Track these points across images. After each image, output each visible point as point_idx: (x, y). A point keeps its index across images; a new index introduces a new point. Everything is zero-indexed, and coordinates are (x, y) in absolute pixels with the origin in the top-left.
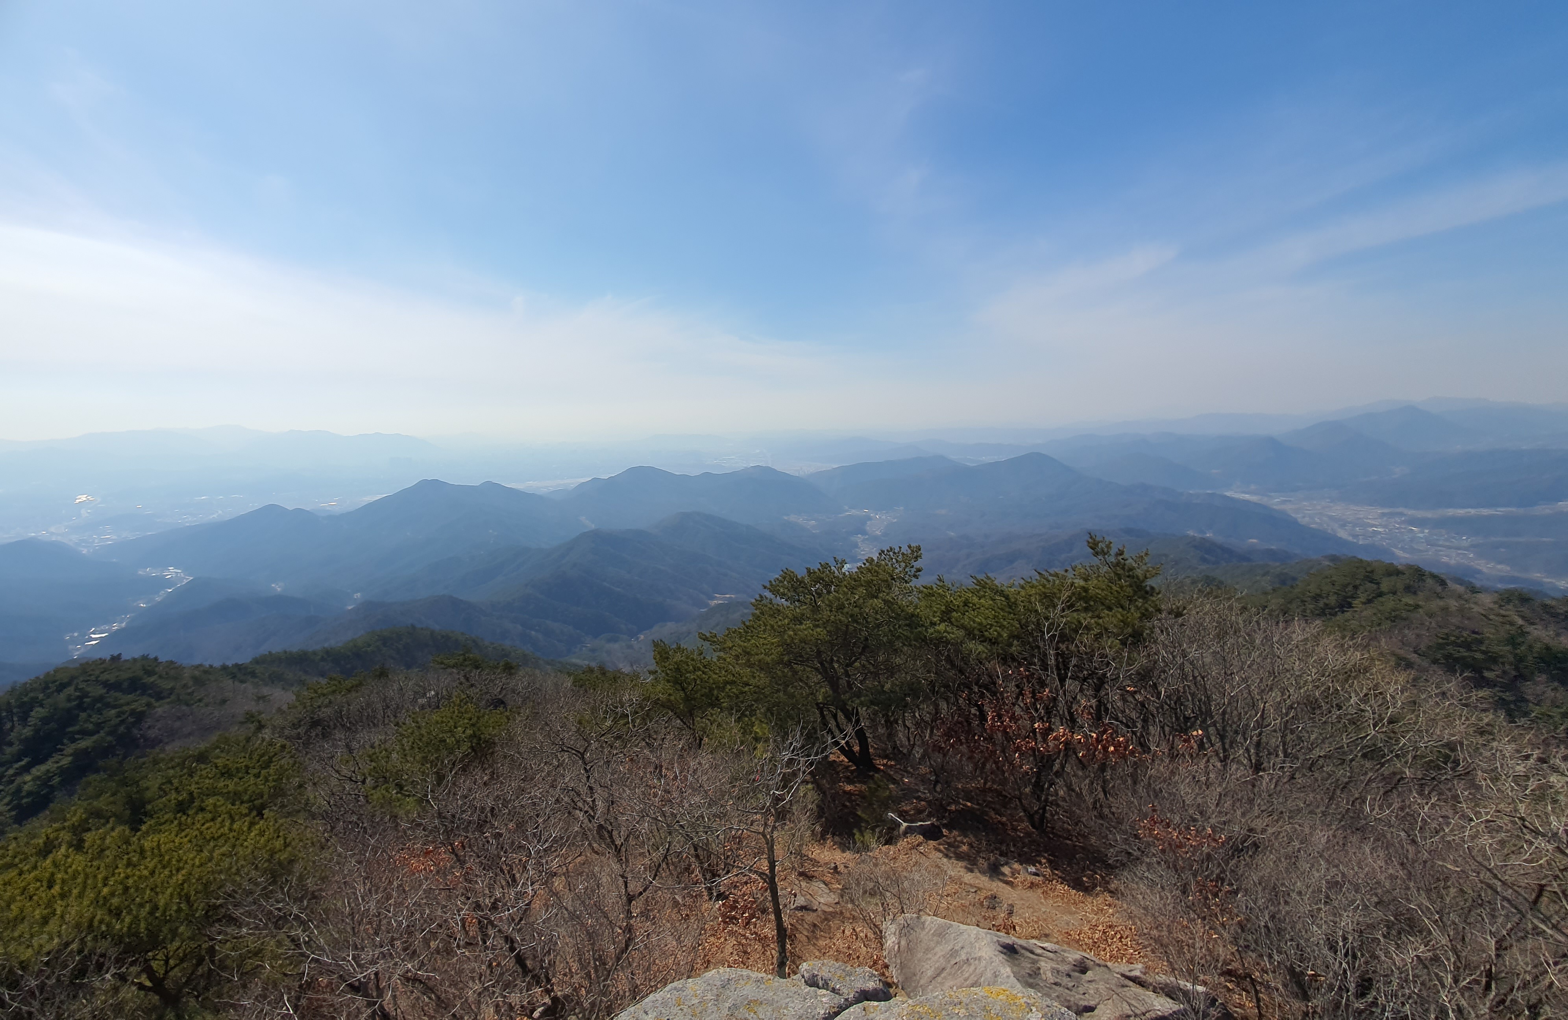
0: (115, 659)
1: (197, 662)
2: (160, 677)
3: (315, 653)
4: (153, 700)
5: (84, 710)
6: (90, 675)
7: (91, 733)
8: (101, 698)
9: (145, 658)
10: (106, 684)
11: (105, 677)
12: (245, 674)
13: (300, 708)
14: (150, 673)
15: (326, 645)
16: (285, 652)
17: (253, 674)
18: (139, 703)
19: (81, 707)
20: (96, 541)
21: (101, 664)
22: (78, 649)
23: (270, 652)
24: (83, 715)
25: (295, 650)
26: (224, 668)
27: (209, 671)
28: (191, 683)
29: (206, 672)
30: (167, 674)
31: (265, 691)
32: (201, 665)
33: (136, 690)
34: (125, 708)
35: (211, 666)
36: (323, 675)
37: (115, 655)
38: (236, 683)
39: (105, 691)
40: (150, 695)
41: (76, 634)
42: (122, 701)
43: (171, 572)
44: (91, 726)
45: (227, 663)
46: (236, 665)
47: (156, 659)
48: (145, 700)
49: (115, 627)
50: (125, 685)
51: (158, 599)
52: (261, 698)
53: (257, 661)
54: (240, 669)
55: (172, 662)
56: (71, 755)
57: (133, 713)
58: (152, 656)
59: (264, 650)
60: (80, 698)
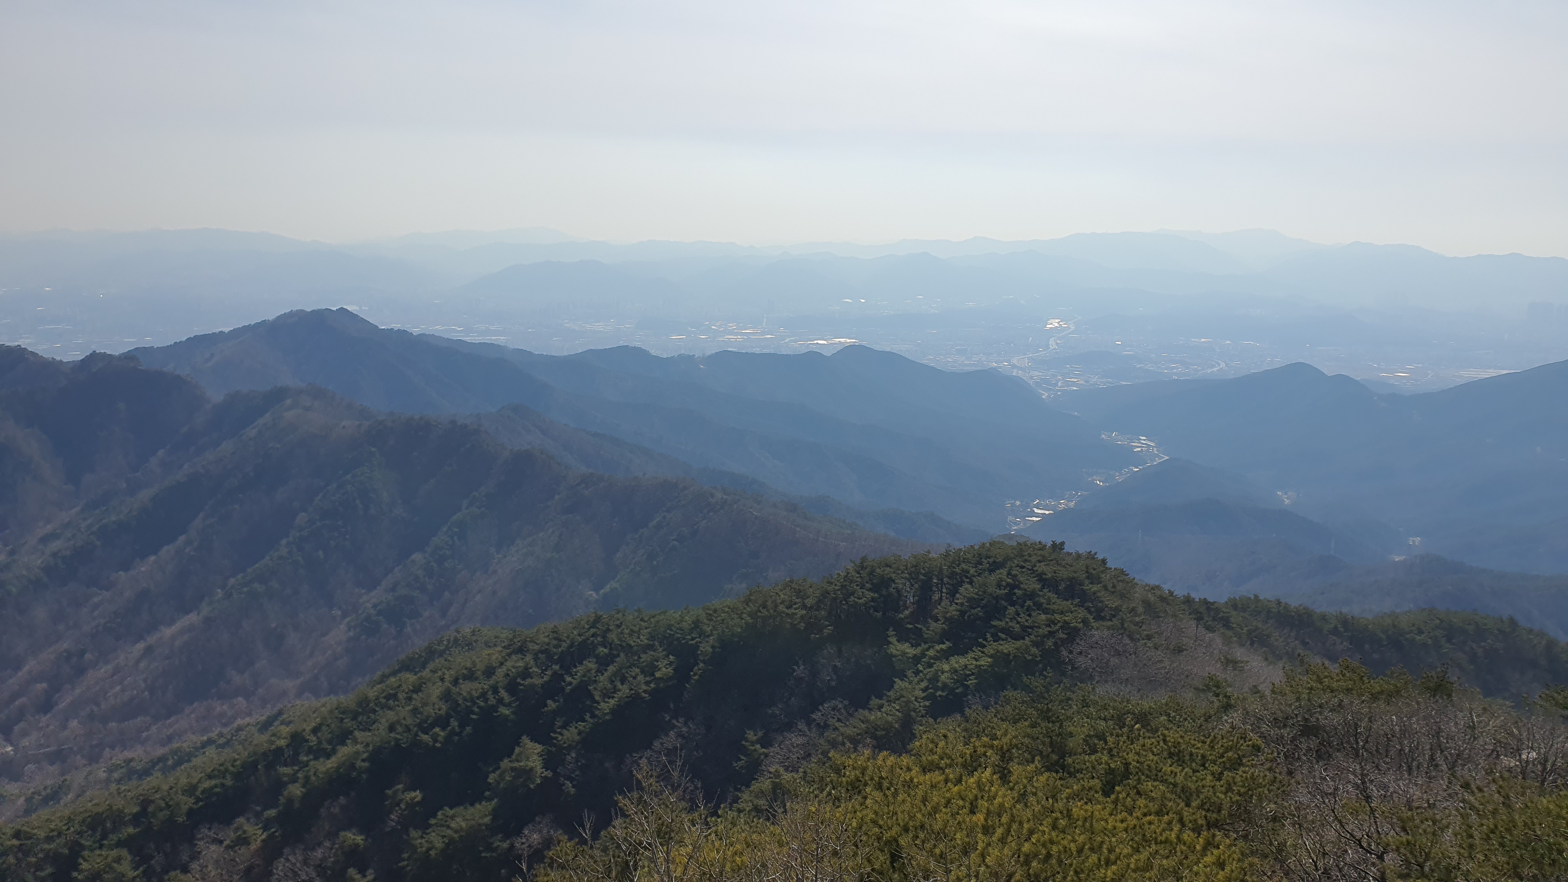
0: (1057, 547)
1: (1153, 581)
2: (1105, 588)
3: (1324, 618)
4: (1091, 618)
5: (1013, 604)
6: (1026, 561)
7: (1017, 637)
8: (1032, 595)
9: (1091, 556)
10: (1041, 578)
11: (1041, 567)
12: (1214, 619)
13: (1291, 698)
14: (1093, 578)
15: (1345, 610)
16: (1279, 603)
17: (1226, 623)
18: (1075, 615)
19: (1010, 599)
20: (1060, 384)
21: (1040, 549)
22: (1016, 524)
23: (1256, 596)
24: (1011, 610)
25: (1294, 602)
26: (1188, 601)
27: (1167, 599)
28: (1141, 609)
29: (1163, 599)
30: (1114, 587)
31: (1239, 653)
32: (1158, 587)
33: (1073, 598)
34: (1057, 617)
35: (1171, 593)
36: (1333, 659)
37: (1058, 541)
38: (1201, 629)
39: (1039, 586)
40: (1088, 609)
41: (1018, 503)
42: (1055, 607)
43: (1142, 444)
44: (1017, 628)
45: (1193, 595)
46: (1205, 602)
47: (1104, 561)
48: (1082, 613)
49: (1063, 504)
50: (1062, 587)
51: (1119, 479)
52: (1230, 662)
53: (1234, 605)
54: (1208, 609)
55: (1122, 572)
56: (991, 656)
57: (1066, 626)
58: (1100, 557)
59: (1247, 590)
60: (1013, 587)
